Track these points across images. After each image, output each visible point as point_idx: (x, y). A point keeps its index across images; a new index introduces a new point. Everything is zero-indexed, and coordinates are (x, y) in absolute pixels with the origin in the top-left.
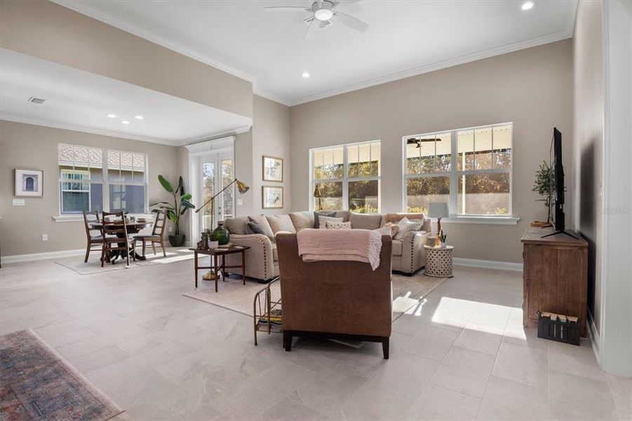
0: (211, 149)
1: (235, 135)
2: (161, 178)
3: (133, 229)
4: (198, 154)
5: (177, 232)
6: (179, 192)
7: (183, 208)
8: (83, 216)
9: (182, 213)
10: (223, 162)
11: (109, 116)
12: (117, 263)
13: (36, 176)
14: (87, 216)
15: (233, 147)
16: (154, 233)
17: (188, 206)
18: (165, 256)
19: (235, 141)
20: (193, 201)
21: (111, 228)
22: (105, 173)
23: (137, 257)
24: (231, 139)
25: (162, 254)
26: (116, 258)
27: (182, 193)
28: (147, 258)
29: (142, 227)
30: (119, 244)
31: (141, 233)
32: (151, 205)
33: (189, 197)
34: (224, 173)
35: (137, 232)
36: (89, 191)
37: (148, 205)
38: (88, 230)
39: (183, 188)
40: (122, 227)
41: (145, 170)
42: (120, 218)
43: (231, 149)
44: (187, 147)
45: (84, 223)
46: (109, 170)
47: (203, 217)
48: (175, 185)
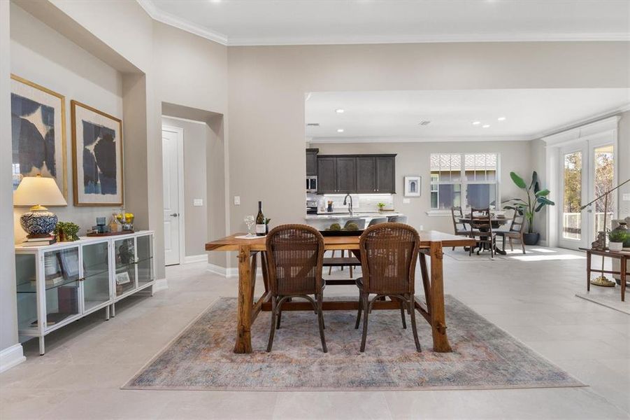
0: (579, 137)
1: (619, 114)
2: (513, 175)
3: (496, 224)
4: (559, 145)
5: (530, 230)
6: (533, 188)
7: (538, 204)
8: (451, 212)
9: (538, 210)
10: (596, 150)
11: (475, 123)
12: (481, 254)
13: (416, 181)
14: (455, 211)
15: (616, 130)
16: (511, 230)
17: (544, 202)
18: (524, 253)
19: (619, 123)
20: (551, 198)
21: (477, 222)
22: (463, 174)
23: (497, 250)
24: (614, 120)
25: (521, 251)
26: (480, 250)
27: (537, 188)
28: (507, 253)
29: (503, 223)
30: (481, 237)
31: (502, 228)
32: (503, 202)
33: (547, 192)
34: (566, 163)
35: (498, 227)
36: (438, 191)
37: (500, 202)
38: (455, 223)
39: (537, 183)
40: (488, 222)
41: (497, 168)
42: (484, 214)
43: (613, 133)
44: (544, 139)
45: (452, 218)
46: (466, 172)
47: (565, 214)
48: (528, 181)
